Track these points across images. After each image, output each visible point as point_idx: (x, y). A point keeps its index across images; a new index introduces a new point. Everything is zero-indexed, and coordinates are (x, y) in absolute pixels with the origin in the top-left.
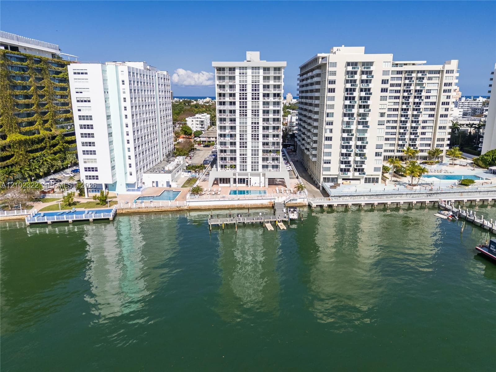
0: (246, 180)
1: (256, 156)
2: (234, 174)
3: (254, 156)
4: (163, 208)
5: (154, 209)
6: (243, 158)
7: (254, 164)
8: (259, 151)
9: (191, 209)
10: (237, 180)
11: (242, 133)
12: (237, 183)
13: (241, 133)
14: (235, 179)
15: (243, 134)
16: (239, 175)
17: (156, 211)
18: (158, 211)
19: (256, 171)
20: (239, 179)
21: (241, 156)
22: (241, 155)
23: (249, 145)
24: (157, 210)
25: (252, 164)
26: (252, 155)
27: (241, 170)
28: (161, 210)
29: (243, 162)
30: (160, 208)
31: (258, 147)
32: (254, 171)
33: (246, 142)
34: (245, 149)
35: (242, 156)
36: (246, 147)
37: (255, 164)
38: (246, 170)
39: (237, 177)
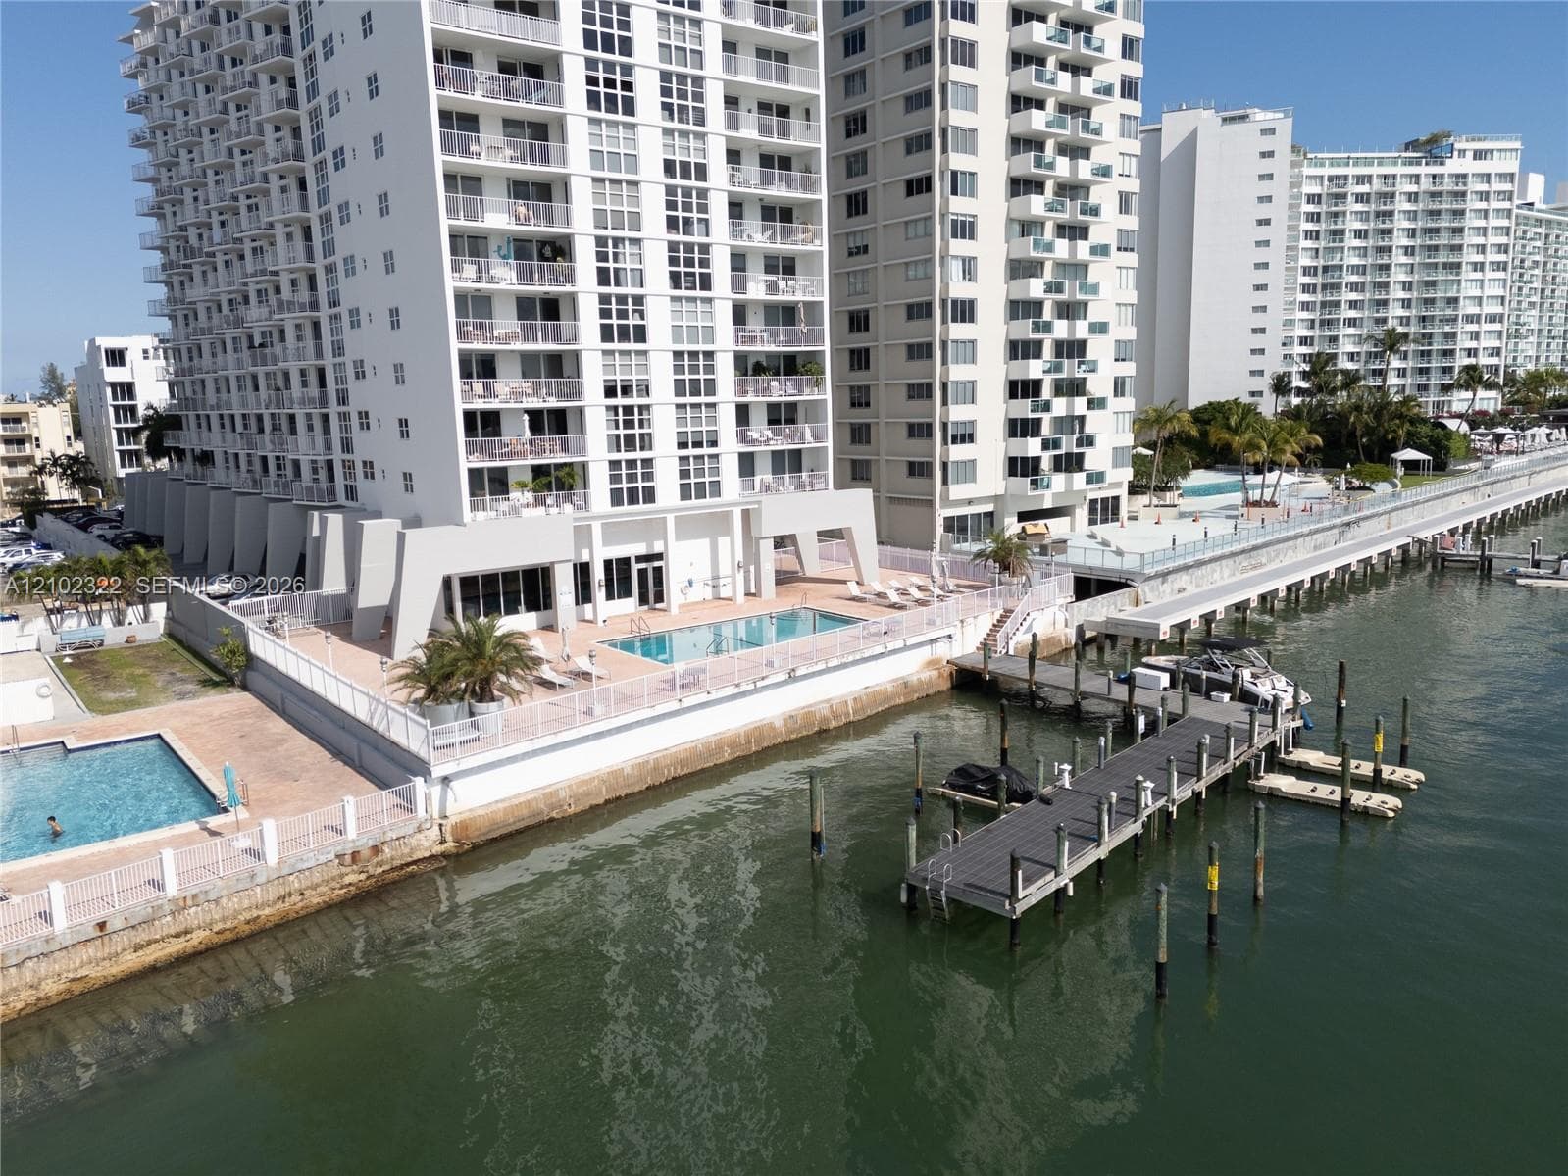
0: (635, 567)
1: (703, 399)
2: (582, 535)
3: (689, 400)
4: (193, 916)
5: (91, 951)
6: (628, 410)
7: (691, 452)
8: (718, 357)
9: (476, 847)
10: (598, 574)
11: (610, 233)
12: (600, 594)
13: (602, 232)
14: (583, 571)
15: (617, 241)
16: (612, 532)
17: (115, 970)
18: (153, 970)
19: (708, 501)
20: (608, 564)
21: (612, 402)
22: (610, 392)
23: (659, 317)
24: (132, 961)
25: (684, 453)
26: (680, 388)
27: (616, 498)
28: (177, 947)
29: (630, 441)
30: (167, 925)
31: (710, 331)
32: (694, 502)
33: (639, 300)
34: (632, 346)
35: (620, 401)
36: (641, 334)
37: (698, 451)
38: (650, 495)
39: (599, 555)
